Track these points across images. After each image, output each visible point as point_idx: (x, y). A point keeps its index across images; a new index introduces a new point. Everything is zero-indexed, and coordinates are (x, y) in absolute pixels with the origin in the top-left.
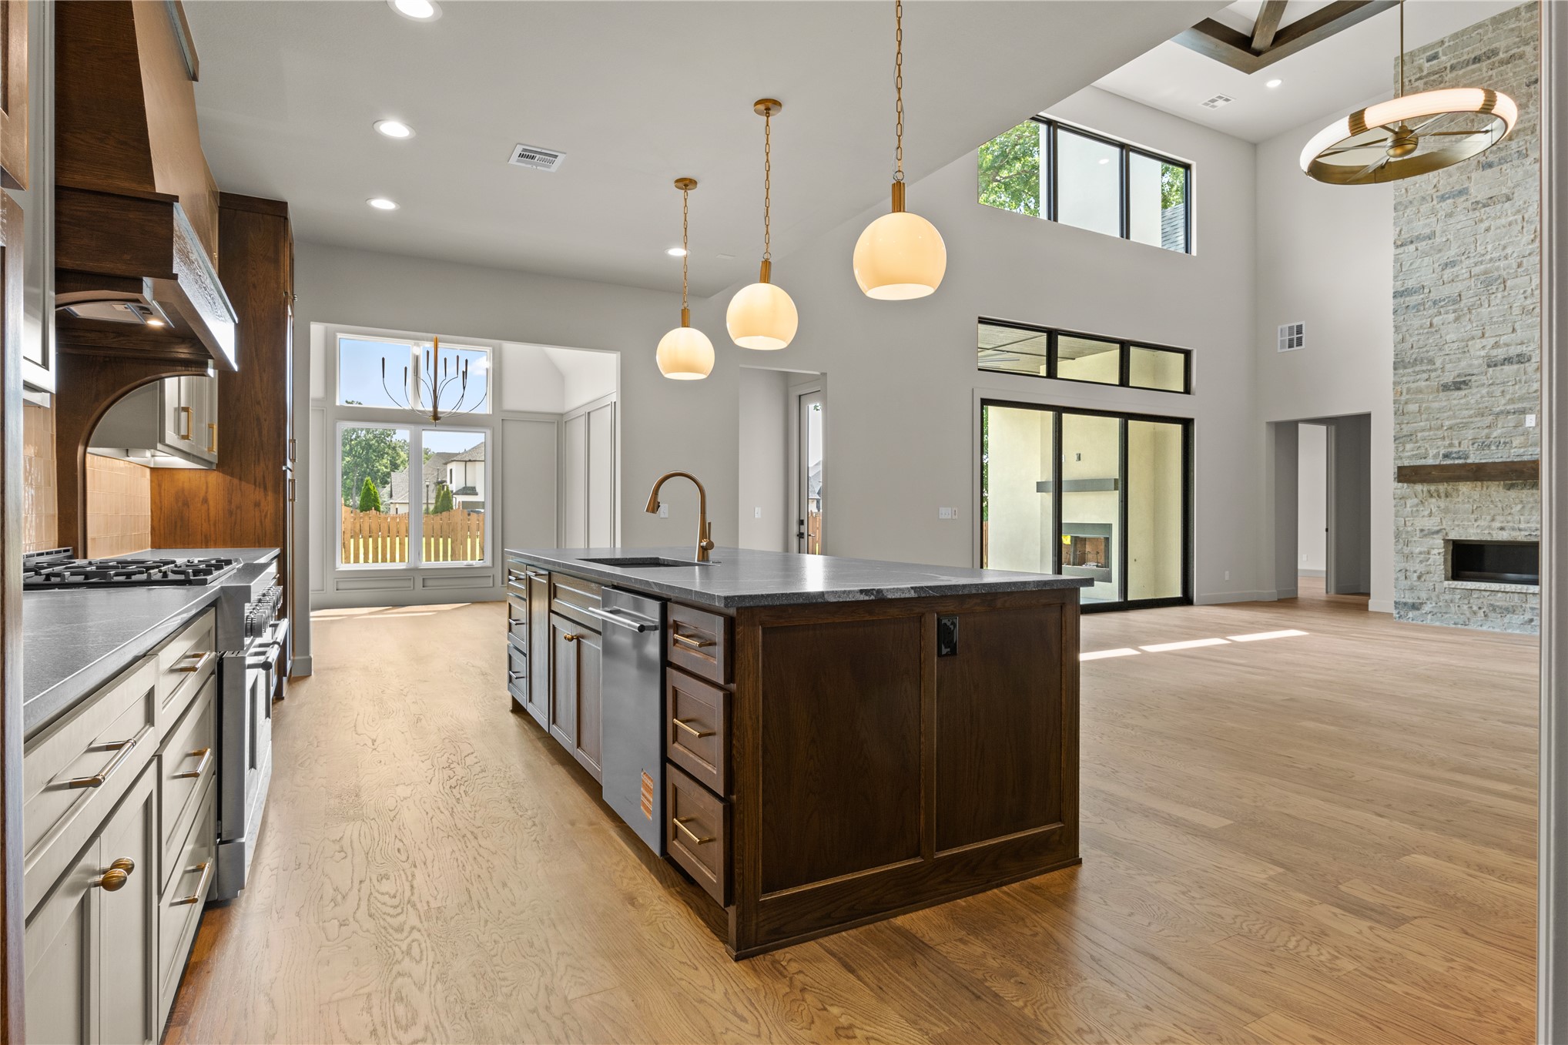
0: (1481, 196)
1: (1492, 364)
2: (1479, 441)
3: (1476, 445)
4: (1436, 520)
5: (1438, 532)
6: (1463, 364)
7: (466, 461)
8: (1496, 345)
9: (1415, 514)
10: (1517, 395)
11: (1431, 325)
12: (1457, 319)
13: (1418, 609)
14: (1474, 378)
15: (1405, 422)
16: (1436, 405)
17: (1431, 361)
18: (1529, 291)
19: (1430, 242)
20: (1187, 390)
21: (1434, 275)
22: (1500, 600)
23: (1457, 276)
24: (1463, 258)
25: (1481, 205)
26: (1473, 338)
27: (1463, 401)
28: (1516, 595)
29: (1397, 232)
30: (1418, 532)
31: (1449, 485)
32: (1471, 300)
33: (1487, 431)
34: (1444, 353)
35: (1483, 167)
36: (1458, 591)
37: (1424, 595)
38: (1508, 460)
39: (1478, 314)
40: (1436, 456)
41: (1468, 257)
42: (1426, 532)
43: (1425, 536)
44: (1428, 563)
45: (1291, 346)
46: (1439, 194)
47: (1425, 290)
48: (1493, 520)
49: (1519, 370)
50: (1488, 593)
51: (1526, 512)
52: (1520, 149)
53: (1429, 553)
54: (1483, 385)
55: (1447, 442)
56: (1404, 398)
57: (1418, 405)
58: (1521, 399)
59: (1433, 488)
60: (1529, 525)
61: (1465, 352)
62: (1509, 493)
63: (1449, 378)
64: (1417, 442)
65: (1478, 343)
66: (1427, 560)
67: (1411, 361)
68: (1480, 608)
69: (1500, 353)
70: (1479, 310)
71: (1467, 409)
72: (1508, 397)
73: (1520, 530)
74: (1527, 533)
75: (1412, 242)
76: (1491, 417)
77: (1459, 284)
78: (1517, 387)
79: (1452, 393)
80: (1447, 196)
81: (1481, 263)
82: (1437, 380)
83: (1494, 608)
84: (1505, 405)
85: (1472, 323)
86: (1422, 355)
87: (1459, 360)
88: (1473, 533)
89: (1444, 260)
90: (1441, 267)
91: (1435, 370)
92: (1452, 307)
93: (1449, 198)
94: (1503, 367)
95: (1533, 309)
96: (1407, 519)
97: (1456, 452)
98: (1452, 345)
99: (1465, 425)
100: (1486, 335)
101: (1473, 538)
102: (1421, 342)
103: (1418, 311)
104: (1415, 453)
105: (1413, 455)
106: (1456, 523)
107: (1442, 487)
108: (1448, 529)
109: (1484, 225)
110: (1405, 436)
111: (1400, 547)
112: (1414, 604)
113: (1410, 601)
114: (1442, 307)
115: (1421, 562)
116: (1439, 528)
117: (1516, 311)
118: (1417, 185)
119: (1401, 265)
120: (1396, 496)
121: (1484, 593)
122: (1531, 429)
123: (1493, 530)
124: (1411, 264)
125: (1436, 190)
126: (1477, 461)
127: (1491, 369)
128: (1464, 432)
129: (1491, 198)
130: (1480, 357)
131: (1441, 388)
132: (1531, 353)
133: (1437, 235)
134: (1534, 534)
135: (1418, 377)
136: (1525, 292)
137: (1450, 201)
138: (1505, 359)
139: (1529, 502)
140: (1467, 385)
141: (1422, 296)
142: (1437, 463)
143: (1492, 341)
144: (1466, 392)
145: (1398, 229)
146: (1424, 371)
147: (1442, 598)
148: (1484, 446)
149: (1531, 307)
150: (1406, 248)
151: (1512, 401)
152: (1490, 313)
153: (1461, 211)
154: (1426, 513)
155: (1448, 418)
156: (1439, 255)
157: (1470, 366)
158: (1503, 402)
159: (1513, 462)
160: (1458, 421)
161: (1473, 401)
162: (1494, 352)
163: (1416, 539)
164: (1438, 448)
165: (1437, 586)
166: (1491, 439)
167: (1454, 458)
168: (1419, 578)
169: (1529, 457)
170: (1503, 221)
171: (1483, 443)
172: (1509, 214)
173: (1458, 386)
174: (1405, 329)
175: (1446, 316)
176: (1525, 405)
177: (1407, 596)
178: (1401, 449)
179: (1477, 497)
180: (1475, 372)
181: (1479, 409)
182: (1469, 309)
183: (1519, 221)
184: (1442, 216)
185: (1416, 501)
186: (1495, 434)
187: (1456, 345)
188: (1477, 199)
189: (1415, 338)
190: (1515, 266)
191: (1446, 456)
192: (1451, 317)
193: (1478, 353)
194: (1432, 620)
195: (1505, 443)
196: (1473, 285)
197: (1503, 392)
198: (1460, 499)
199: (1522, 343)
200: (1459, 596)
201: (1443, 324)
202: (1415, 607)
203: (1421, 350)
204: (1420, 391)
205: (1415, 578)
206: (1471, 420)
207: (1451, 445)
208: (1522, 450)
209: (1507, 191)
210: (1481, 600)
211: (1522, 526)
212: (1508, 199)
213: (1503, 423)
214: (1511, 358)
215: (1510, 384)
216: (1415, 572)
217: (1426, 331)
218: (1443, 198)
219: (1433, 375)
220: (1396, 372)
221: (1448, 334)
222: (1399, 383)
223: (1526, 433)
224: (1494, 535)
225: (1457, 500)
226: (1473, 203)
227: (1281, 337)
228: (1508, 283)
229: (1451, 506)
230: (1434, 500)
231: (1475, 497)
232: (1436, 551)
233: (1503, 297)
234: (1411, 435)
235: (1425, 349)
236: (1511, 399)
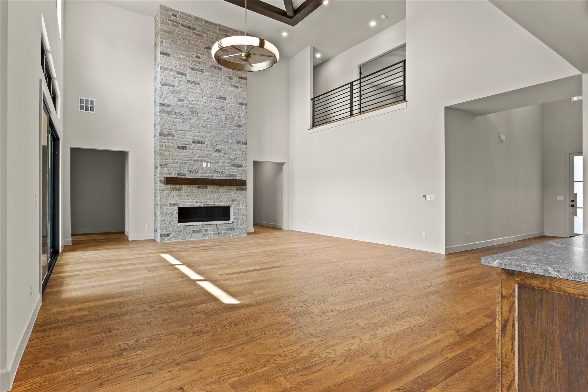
0: (191, 79)
1: (194, 142)
2: (189, 170)
3: (188, 171)
4: (175, 199)
5: (176, 204)
6: (184, 139)
8: (195, 136)
9: (168, 197)
10: (201, 155)
11: (174, 122)
12: (183, 122)
13: (169, 236)
14: (188, 146)
15: (164, 159)
16: (175, 154)
17: (173, 136)
18: (204, 120)
19: (173, 88)
21: (175, 102)
22: (196, 229)
23: (183, 106)
24: (185, 99)
25: (190, 82)
26: (188, 131)
27: (184, 154)
28: (201, 226)
29: (161, 78)
30: (169, 205)
31: (180, 186)
32: (187, 116)
33: (192, 166)
34: (177, 134)
35: (191, 68)
36: (183, 227)
37: (171, 230)
38: (198, 178)
39: (190, 122)
40: (175, 174)
41: (187, 100)
42: (172, 205)
43: (172, 206)
44: (173, 217)
45: (87, 109)
46: (177, 71)
47: (172, 107)
48: (194, 199)
49: (201, 146)
50: (192, 226)
51: (204, 196)
52: (202, 69)
53: (173, 213)
54: (191, 149)
55: (179, 169)
56: (164, 148)
57: (169, 152)
58: (202, 157)
59: (174, 187)
60: (204, 201)
61: (185, 135)
62: (198, 189)
63: (180, 144)
64: (168, 168)
65: (190, 133)
66: (172, 216)
67: (167, 134)
68: (190, 232)
69: (196, 139)
70: (190, 121)
71: (186, 157)
72: (198, 155)
73: (202, 203)
74: (204, 204)
75: (167, 85)
76: (193, 162)
77: (183, 109)
78: (201, 152)
79: (181, 150)
80: (179, 73)
81: (191, 104)
82: (176, 144)
83: (194, 231)
84: (197, 158)
85: (187, 125)
86: (170, 133)
87: (183, 138)
88: (187, 203)
89: (178, 98)
90: (178, 100)
91: (175, 140)
92: (181, 117)
93: (180, 74)
94: (197, 144)
95: (205, 126)
96: (165, 199)
97: (182, 173)
98: (181, 131)
99: (185, 163)
100: (192, 131)
101: (187, 206)
102: (170, 127)
103: (169, 114)
104: (168, 172)
105: (167, 173)
106: (182, 201)
107: (178, 186)
108: (179, 203)
109: (191, 90)
110: (164, 165)
111: (162, 211)
112: (167, 234)
113: (166, 233)
114: (178, 115)
115: (170, 217)
116: (176, 202)
117: (201, 125)
118: (169, 63)
119: (163, 93)
120: (160, 190)
121: (191, 226)
122: (205, 167)
123: (194, 203)
124: (167, 94)
125: (175, 68)
126: (189, 177)
127: (193, 144)
128: (185, 166)
129: (193, 81)
130: (190, 138)
131: (177, 148)
132: (205, 141)
133: (176, 86)
134: (206, 204)
135: (169, 141)
136: (203, 119)
137: (180, 75)
138: (198, 141)
139: (204, 193)
140: (186, 148)
141: (171, 109)
142: (176, 177)
143: (194, 134)
144: (186, 150)
145: (162, 77)
146: (171, 139)
147: (177, 230)
148: (191, 172)
149: (205, 125)
150: (165, 86)
151: (199, 157)
152: (193, 123)
153: (184, 81)
154: (172, 197)
155: (180, 159)
156: (177, 95)
157: (187, 141)
158: (197, 157)
159: (200, 178)
160: (183, 161)
161: (188, 155)
162: (195, 138)
163: (168, 207)
164: (176, 171)
165: (175, 226)
166: (193, 170)
167: (181, 175)
168: (169, 223)
169: (204, 177)
170: (197, 91)
171: (191, 171)
172: (199, 90)
173: (183, 148)
174: (164, 120)
175: (179, 120)
176: (203, 159)
177: (165, 231)
178: (162, 170)
179: (189, 191)
180: (188, 143)
181: (190, 158)
182: (187, 120)
183: (202, 94)
184: (177, 80)
185: (168, 192)
186: (194, 168)
187: (182, 132)
188: (189, 80)
189: (168, 125)
190: (201, 109)
191: (179, 174)
192: (181, 120)
193: (189, 137)
194: (174, 240)
195: (197, 172)
196: (188, 111)
197: (197, 153)
198: (183, 192)
199: (202, 137)
200: (183, 229)
201: (178, 122)
202: (168, 235)
203: (170, 130)
204: (169, 147)
205: (168, 223)
206: (187, 161)
207: (180, 170)
208: (202, 175)
209: (198, 81)
210: (190, 229)
211: (203, 201)
212: (198, 85)
213: (197, 164)
214: (199, 141)
215: (199, 150)
216: (168, 221)
217: (172, 123)
218: (178, 73)
219: (174, 141)
220: (161, 137)
221: (179, 127)
222: (162, 142)
223: (203, 169)
224: (194, 205)
225: (182, 192)
226: (188, 80)
227: (81, 103)
228: (199, 114)
229: (180, 194)
230: (174, 191)
231: (188, 191)
232: (175, 212)
233: (197, 119)
234: (166, 164)
235: (171, 130)
236: (199, 156)
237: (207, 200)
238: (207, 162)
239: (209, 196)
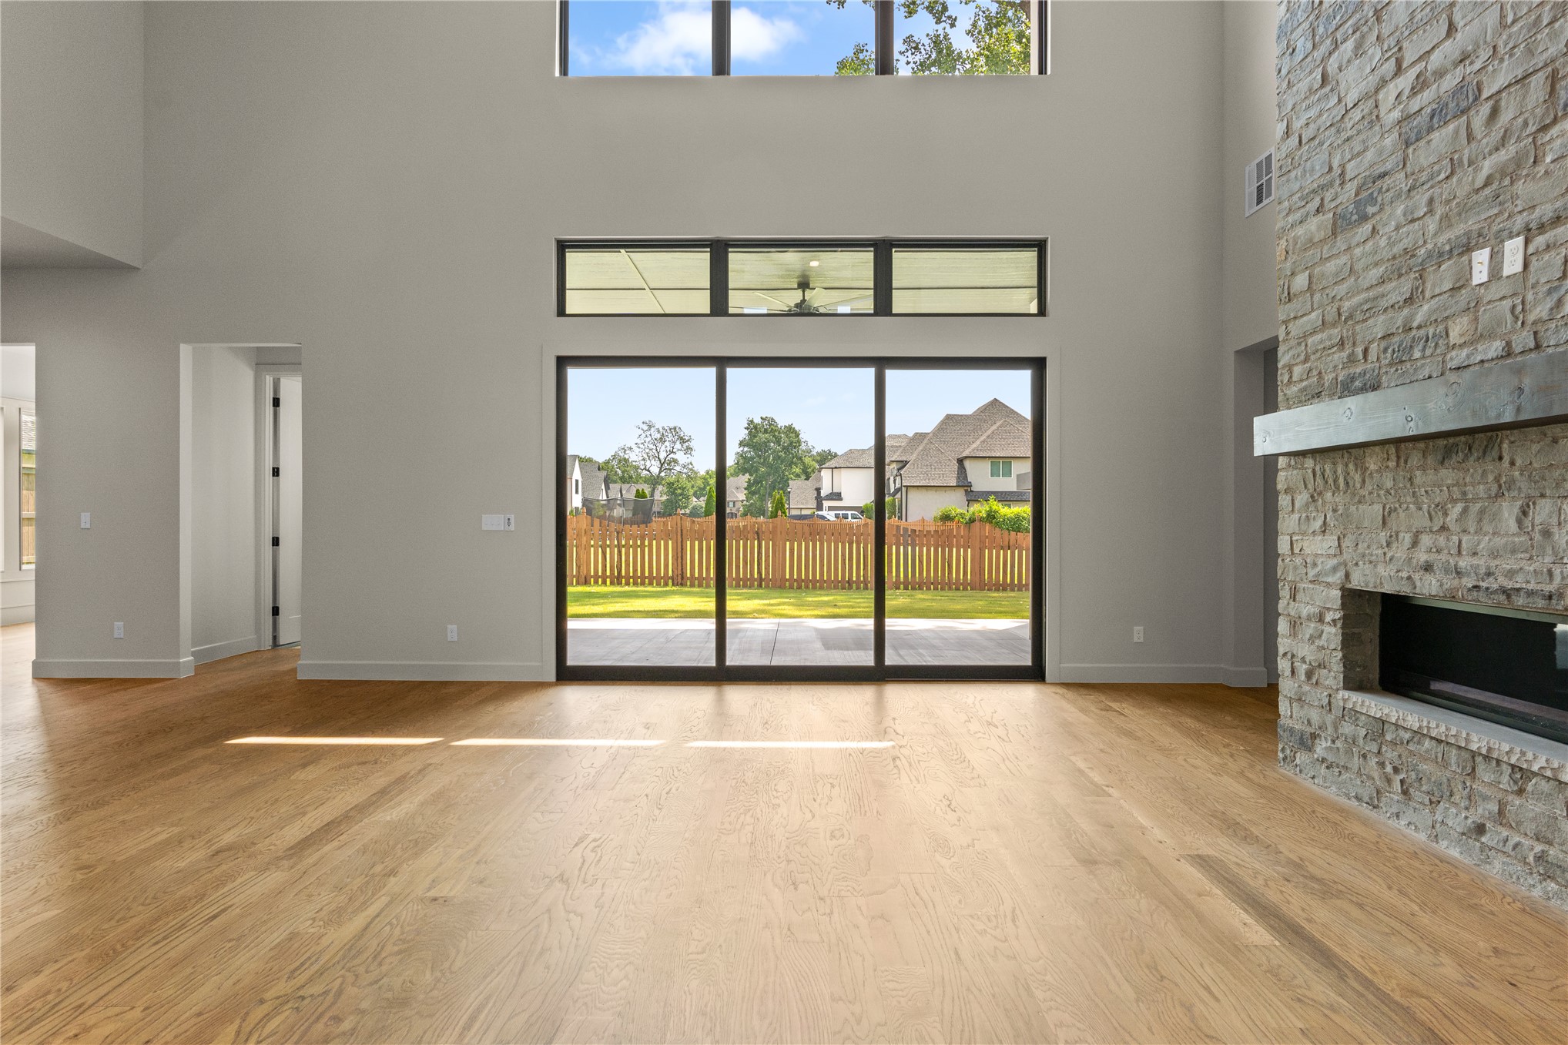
1: (1413, 136)
2: (1394, 340)
3: (1390, 351)
4: (1332, 540)
5: (1333, 571)
6: (1371, 153)
7: (832, 468)
8: (1419, 84)
9: (1304, 529)
10: (1453, 204)
11: (1324, 79)
12: (1359, 47)
13: (1310, 749)
14: (1385, 183)
16: (1332, 267)
17: (1327, 166)
20: (1042, 311)
26: (1384, 83)
27: (1369, 247)
30: (1309, 570)
33: (1406, 312)
34: (1343, 137)
36: (1365, 718)
37: (1316, 719)
40: (1333, 389)
42: (1318, 571)
43: (1317, 578)
44: (1322, 644)
45: (1260, 200)
48: (1415, 544)
49: (1457, 131)
53: (1322, 620)
54: (1400, 195)
55: (1346, 353)
56: (1288, 261)
57: (1307, 273)
58: (1463, 212)
60: (1476, 560)
61: (1373, 122)
62: (1443, 472)
63: (1349, 197)
64: (1308, 361)
65: (1392, 93)
66: (1320, 637)
68: (1396, 771)
69: (1428, 102)
71: (1375, 265)
72: (1439, 211)
74: (1472, 584)
76: (1412, 276)
79: (1354, 231)
82: (1335, 205)
83: (1417, 778)
84: (1435, 236)
85: (1382, 43)
87: (1365, 145)
88: (1383, 571)
91: (1331, 184)
92: (1352, 20)
94: (1431, 137)
97: (1360, 376)
98: (1354, 113)
99: (1369, 311)
100: (1404, 66)
101: (1386, 590)
102: (1310, 127)
104: (1305, 383)
105: (1302, 391)
106: (1361, 550)
108: (1348, 563)
111: (1284, 601)
112: (1303, 735)
113: (1300, 727)
114: (1337, 26)
115: (1312, 640)
116: (1335, 561)
120: (1281, 485)
121: (1402, 733)
122: (1482, 291)
123: (1415, 570)
127: (1412, 150)
128: (1372, 321)
130: (1395, 126)
132: (1479, 78)
134: (1486, 586)
135: (1306, 208)
138: (1435, 114)
139: (1474, 500)
140: (1376, 203)
143: (1413, 76)
144: (1375, 222)
146: (1314, 193)
147: (1340, 730)
148: (1403, 353)
151: (1446, 223)
157: (1381, 154)
158: (1432, 229)
160: (1363, 296)
161: (1384, 243)
162: (1417, 103)
163: (1307, 585)
164: (1334, 368)
165: (1333, 700)
166: (1413, 334)
167: (1358, 391)
168: (1310, 676)
171: (1401, 344)
173: (1364, 208)
174: (1288, 106)
175: (1342, 47)
176: (1471, 225)
177: (1295, 715)
180: (1387, 166)
181: (1394, 258)
185: (1305, 496)
186: (1419, 319)
187: (1360, 109)
191: (1346, 387)
192: (1351, 44)
193: (1392, 117)
195: (1435, 339)
197: (1432, 201)
200: (1364, 732)
201: (1340, 69)
202: (1304, 741)
203: (1313, 142)
204: (1312, 240)
205: (1304, 677)
206: (1381, 290)
207: (1352, 359)
208: (1465, 351)
210: (1400, 751)
211: (1462, 562)
213: (1433, 287)
214: (1444, 107)
215: (1443, 177)
216: (1304, 661)
219: (1328, 195)
221: (1348, 89)
222: (1284, 231)
223: (1473, 303)
225: (1364, 493)
227: (1250, 186)
232: (1328, 618)
235: (1317, 140)
236: (1446, 217)
237: (1494, 554)
238: (1500, 238)
239: (1513, 526)
